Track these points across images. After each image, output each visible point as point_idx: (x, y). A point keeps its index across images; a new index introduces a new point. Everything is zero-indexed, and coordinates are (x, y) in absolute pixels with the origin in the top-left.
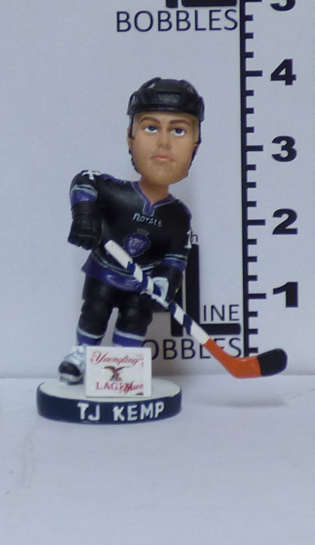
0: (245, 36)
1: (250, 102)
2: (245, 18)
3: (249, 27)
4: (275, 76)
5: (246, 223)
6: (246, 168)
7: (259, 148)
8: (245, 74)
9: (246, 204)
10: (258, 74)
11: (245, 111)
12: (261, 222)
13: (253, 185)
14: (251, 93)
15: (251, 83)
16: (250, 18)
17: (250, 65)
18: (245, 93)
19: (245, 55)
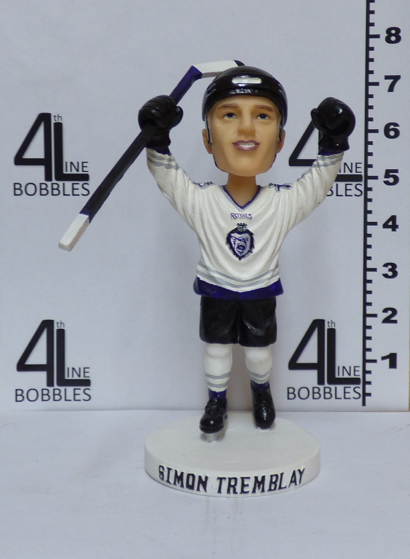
0: (367, 200)
1: (369, 241)
2: (367, 189)
3: (370, 195)
4: (385, 226)
5: (365, 315)
6: (366, 281)
7: (374, 270)
8: (366, 223)
9: (366, 304)
10: (375, 224)
11: (366, 247)
12: (375, 316)
13: (370, 292)
14: (370, 236)
15: (370, 229)
16: (370, 189)
17: (370, 218)
18: (366, 235)
19: (367, 212)
